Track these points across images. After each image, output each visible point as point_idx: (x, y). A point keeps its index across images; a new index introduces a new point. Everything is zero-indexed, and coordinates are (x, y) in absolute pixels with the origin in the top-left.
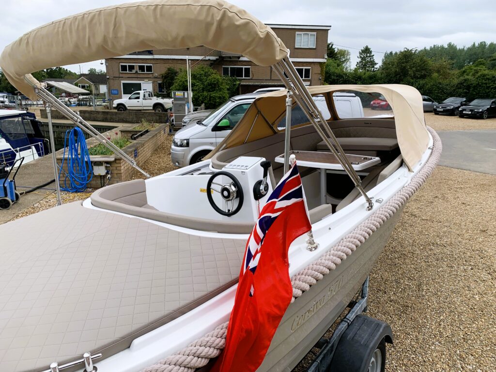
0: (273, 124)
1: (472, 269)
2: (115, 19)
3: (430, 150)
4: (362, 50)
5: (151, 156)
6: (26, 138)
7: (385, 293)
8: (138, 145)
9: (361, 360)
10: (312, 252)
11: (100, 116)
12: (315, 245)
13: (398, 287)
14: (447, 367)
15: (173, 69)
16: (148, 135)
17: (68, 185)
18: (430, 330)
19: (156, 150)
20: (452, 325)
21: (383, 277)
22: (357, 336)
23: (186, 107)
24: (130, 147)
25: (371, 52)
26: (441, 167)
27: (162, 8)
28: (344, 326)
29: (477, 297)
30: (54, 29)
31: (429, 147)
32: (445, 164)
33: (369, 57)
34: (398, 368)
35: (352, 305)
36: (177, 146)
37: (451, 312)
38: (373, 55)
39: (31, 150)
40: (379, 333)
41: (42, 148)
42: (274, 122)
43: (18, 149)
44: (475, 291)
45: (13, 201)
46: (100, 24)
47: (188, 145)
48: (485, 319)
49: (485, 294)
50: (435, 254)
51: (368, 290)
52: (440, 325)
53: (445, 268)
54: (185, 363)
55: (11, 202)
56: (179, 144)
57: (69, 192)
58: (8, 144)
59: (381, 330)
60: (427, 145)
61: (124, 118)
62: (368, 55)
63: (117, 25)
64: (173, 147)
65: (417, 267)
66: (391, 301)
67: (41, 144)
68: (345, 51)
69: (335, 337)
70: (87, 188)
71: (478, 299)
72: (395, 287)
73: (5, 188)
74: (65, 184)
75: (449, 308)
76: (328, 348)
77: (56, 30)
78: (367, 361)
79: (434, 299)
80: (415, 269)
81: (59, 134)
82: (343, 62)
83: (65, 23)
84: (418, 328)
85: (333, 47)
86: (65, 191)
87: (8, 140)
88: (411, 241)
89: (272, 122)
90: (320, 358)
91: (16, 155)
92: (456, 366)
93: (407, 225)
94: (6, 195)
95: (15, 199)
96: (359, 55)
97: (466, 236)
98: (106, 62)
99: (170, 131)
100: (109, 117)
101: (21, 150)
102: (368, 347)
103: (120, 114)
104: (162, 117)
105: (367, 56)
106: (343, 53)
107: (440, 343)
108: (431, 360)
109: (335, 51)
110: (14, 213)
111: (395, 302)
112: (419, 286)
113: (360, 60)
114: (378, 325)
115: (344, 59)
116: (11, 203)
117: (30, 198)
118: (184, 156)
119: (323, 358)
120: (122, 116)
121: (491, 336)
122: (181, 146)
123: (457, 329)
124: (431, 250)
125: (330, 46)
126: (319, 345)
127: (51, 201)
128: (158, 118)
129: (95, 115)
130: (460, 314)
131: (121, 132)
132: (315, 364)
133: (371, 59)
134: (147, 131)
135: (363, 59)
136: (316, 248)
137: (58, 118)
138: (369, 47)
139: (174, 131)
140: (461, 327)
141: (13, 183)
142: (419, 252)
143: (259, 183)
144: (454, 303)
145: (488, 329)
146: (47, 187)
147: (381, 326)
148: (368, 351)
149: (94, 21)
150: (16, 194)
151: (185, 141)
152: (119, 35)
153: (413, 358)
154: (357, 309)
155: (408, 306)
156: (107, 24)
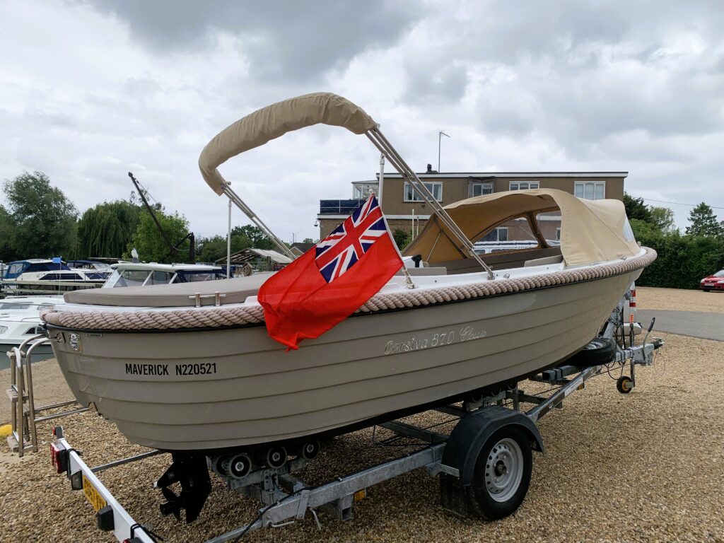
4: (695, 210)
15: (402, 232)
25: (711, 212)
33: (708, 218)
38: (715, 217)
62: (706, 216)
68: (664, 210)
82: (662, 226)
85: (644, 204)
96: (690, 217)
98: (321, 224)
105: (704, 218)
106: (661, 213)
109: (647, 210)
113: (692, 223)
115: (662, 222)
125: (640, 203)
133: (711, 221)
135: (697, 222)
138: (706, 204)
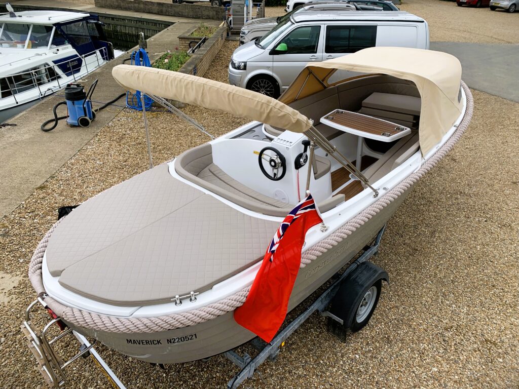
0: (323, 80)
1: (486, 221)
2: (203, 90)
3: (455, 128)
5: (209, 69)
6: (91, 42)
7: (402, 237)
8: (197, 62)
9: (357, 294)
10: (324, 233)
11: (156, 8)
12: (326, 228)
13: (414, 232)
14: (430, 300)
16: (206, 47)
17: (134, 103)
18: (428, 271)
19: (213, 61)
20: (447, 269)
21: (405, 222)
22: (358, 278)
23: (245, 8)
24: (189, 65)
26: (505, 100)
27: (233, 95)
28: (354, 266)
29: (478, 247)
30: (160, 78)
31: (455, 124)
32: (512, 97)
34: (393, 297)
35: (366, 248)
36: (235, 68)
37: (451, 257)
39: (95, 55)
40: (375, 277)
41: (106, 53)
42: (325, 78)
43: (83, 55)
44: (480, 242)
45: (91, 119)
46: (192, 90)
47: (245, 68)
48: (477, 267)
49: (487, 245)
50: (458, 204)
51: (380, 238)
52: (438, 268)
53: (462, 218)
54: (240, 300)
55: (89, 119)
56: (236, 65)
57: (137, 110)
58: (74, 50)
59: (376, 275)
60: (454, 122)
61: (180, 11)
63: (204, 94)
64: (230, 67)
65: (438, 215)
66: (404, 244)
67: (104, 49)
69: (345, 274)
70: (152, 106)
71: (478, 249)
72: (412, 232)
73: (84, 108)
74: (133, 102)
75: (451, 254)
76: (338, 281)
77: (160, 80)
78: (361, 295)
79: (441, 246)
80: (435, 217)
81: (115, 27)
83: (167, 77)
84: (418, 269)
86: (132, 108)
87: (74, 47)
88: (441, 188)
89: (322, 78)
90: (331, 288)
91: (82, 61)
92: (437, 300)
93: (444, 171)
94: (86, 115)
95: (92, 117)
97: (496, 187)
99: (228, 35)
100: (164, 9)
101: (85, 56)
102: (363, 286)
103: (175, 6)
104: (219, 12)
107: (432, 282)
108: (420, 294)
110: (94, 131)
111: (409, 245)
112: (433, 233)
114: (376, 271)
116: (90, 121)
117: (103, 116)
118: (241, 79)
119: (333, 289)
120: (177, 10)
121: (475, 281)
122: (238, 68)
123: (450, 272)
124: (457, 199)
126: (333, 278)
127: (123, 119)
128: (215, 13)
129: (150, 6)
130: (458, 260)
131: (180, 38)
132: (327, 292)
134: (205, 40)
136: (326, 230)
137: (113, 8)
139: (232, 34)
140: (454, 272)
141: (90, 102)
142: (445, 200)
143: (300, 156)
144: (456, 250)
145: (476, 275)
146: (116, 103)
147: (377, 272)
148: (363, 289)
149: (188, 86)
150: (93, 112)
151: (243, 64)
152: (205, 100)
153: (407, 291)
154: (369, 254)
155: (417, 250)
156: (197, 92)
